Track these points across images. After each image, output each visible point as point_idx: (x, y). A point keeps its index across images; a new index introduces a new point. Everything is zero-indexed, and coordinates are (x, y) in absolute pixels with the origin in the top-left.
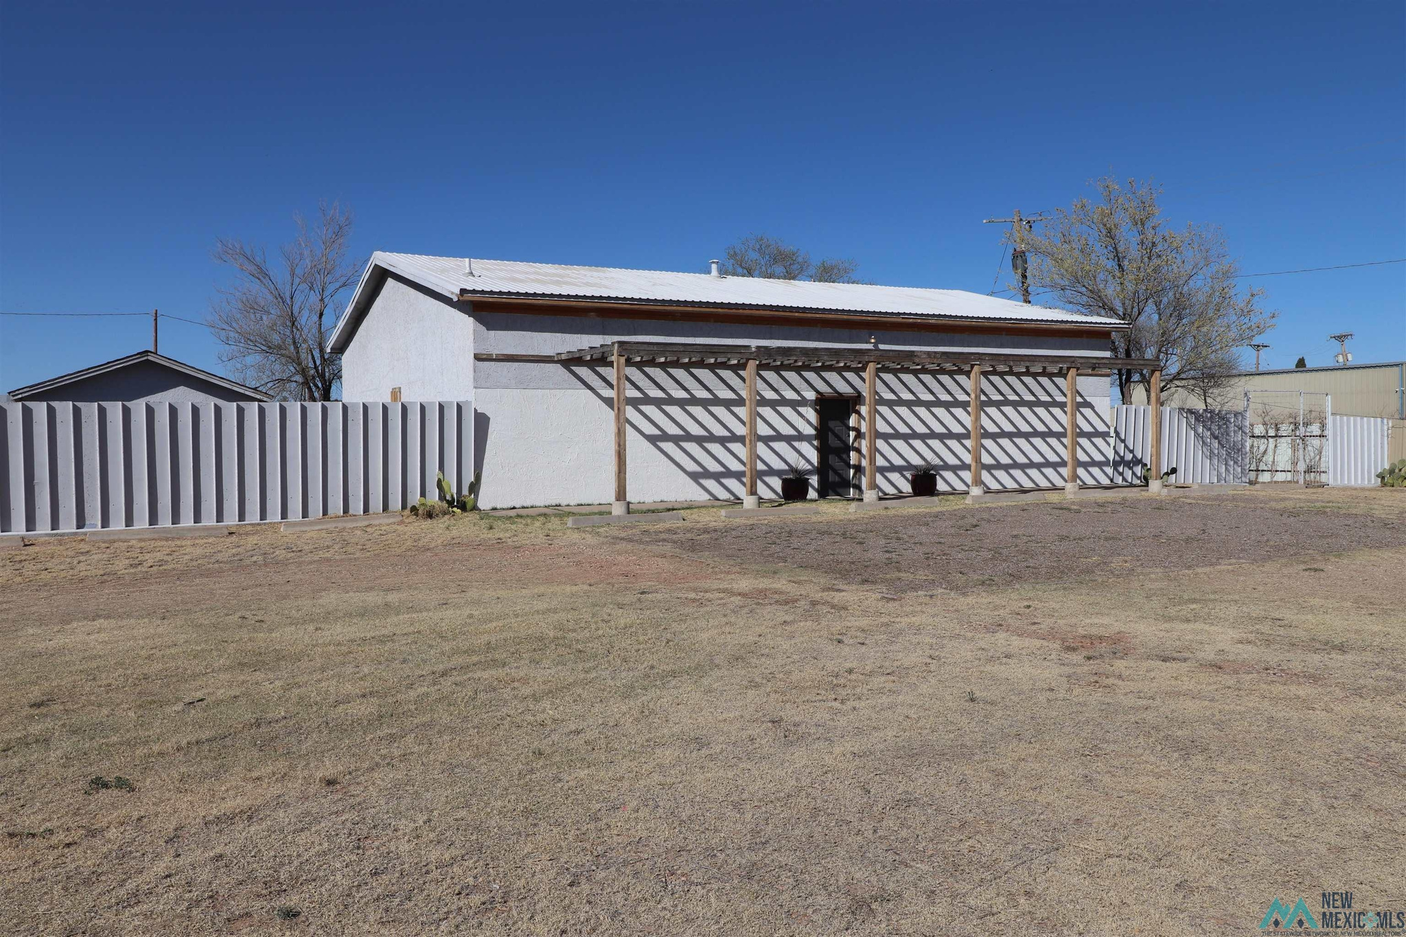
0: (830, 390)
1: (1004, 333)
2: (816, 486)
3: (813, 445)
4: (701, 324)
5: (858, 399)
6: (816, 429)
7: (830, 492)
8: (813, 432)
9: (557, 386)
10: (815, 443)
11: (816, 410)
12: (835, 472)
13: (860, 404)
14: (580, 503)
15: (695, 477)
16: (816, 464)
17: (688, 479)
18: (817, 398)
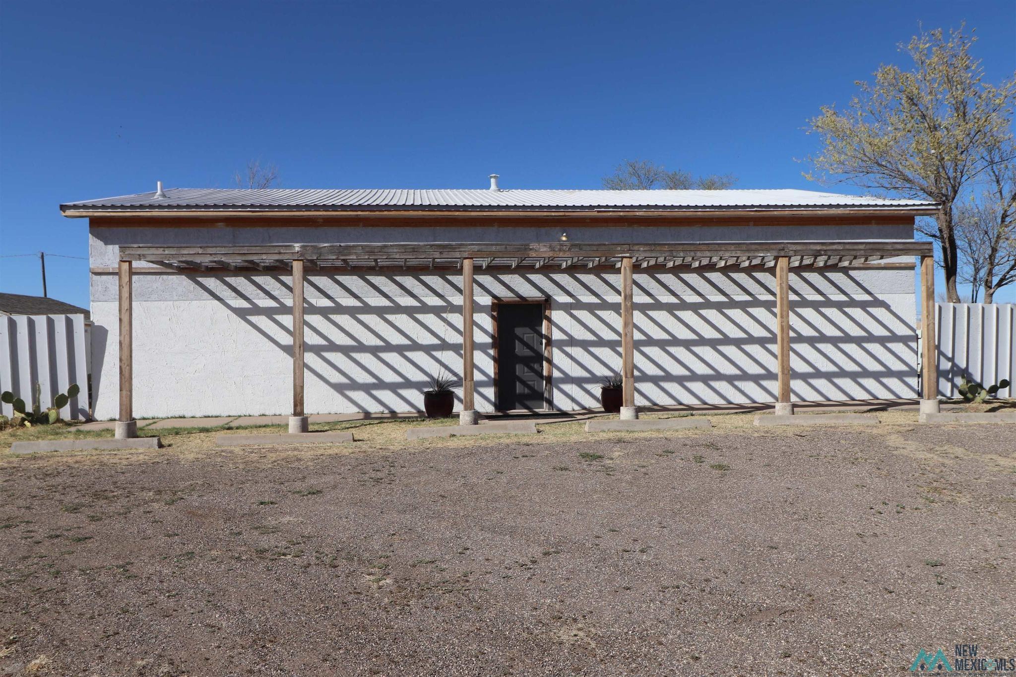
0: (511, 295)
1: (752, 223)
2: (493, 399)
3: (488, 355)
4: (348, 229)
5: (548, 302)
6: (493, 337)
7: (517, 405)
8: (489, 340)
9: (184, 297)
10: (492, 352)
11: (493, 317)
12: (523, 383)
13: (550, 309)
14: (207, 414)
15: (339, 388)
16: (492, 375)
17: (332, 391)
18: (493, 304)
